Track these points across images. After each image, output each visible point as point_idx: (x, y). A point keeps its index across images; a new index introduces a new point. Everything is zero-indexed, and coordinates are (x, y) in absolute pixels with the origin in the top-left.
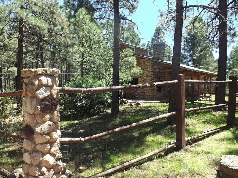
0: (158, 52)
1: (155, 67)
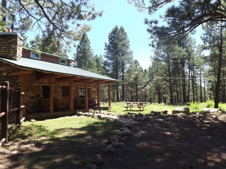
0: (6, 47)
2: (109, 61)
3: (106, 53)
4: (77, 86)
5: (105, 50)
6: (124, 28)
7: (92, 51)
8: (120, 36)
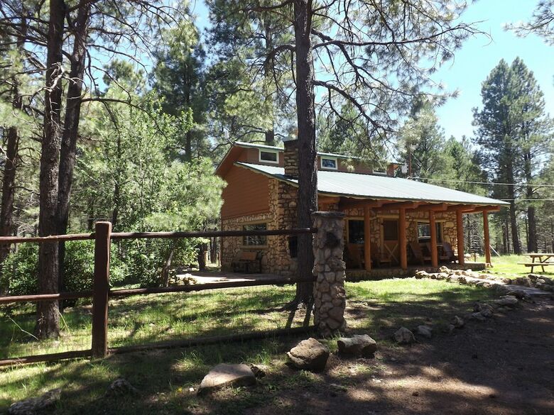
0: (293, 161)
1: (288, 196)
2: (486, 152)
3: (477, 132)
4: (413, 218)
5: (473, 124)
6: (524, 63)
7: (439, 131)
8: (514, 84)
